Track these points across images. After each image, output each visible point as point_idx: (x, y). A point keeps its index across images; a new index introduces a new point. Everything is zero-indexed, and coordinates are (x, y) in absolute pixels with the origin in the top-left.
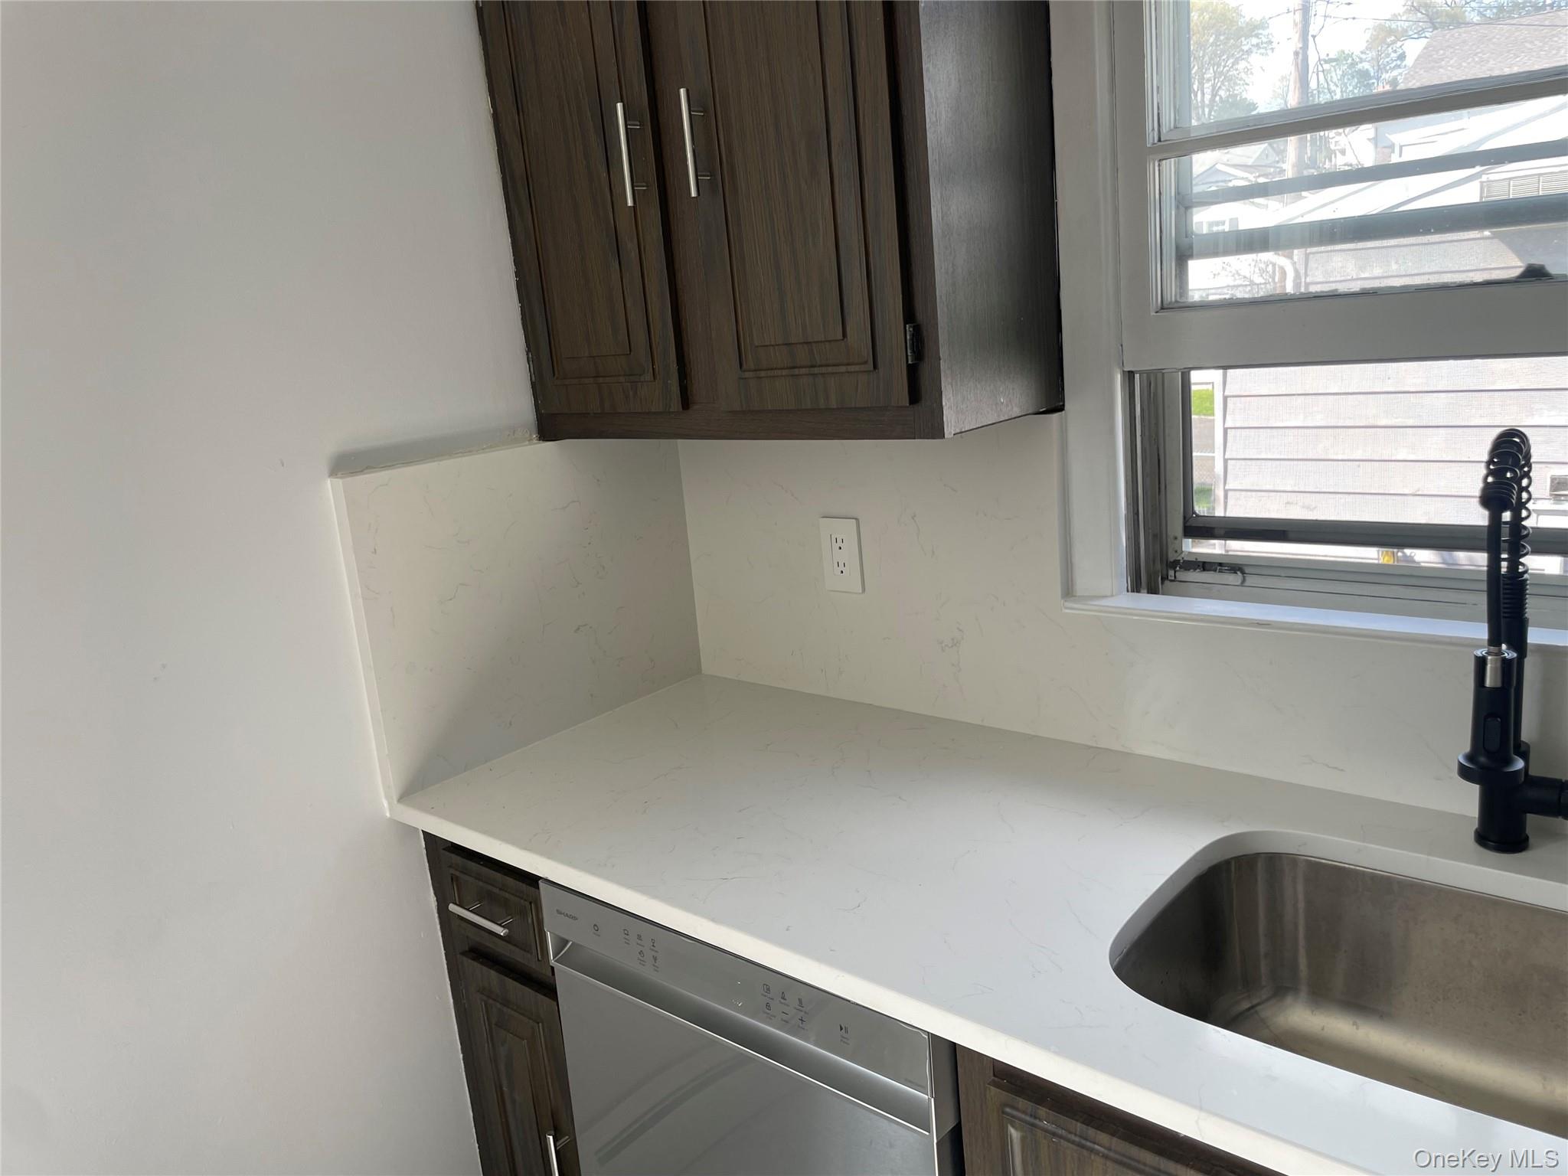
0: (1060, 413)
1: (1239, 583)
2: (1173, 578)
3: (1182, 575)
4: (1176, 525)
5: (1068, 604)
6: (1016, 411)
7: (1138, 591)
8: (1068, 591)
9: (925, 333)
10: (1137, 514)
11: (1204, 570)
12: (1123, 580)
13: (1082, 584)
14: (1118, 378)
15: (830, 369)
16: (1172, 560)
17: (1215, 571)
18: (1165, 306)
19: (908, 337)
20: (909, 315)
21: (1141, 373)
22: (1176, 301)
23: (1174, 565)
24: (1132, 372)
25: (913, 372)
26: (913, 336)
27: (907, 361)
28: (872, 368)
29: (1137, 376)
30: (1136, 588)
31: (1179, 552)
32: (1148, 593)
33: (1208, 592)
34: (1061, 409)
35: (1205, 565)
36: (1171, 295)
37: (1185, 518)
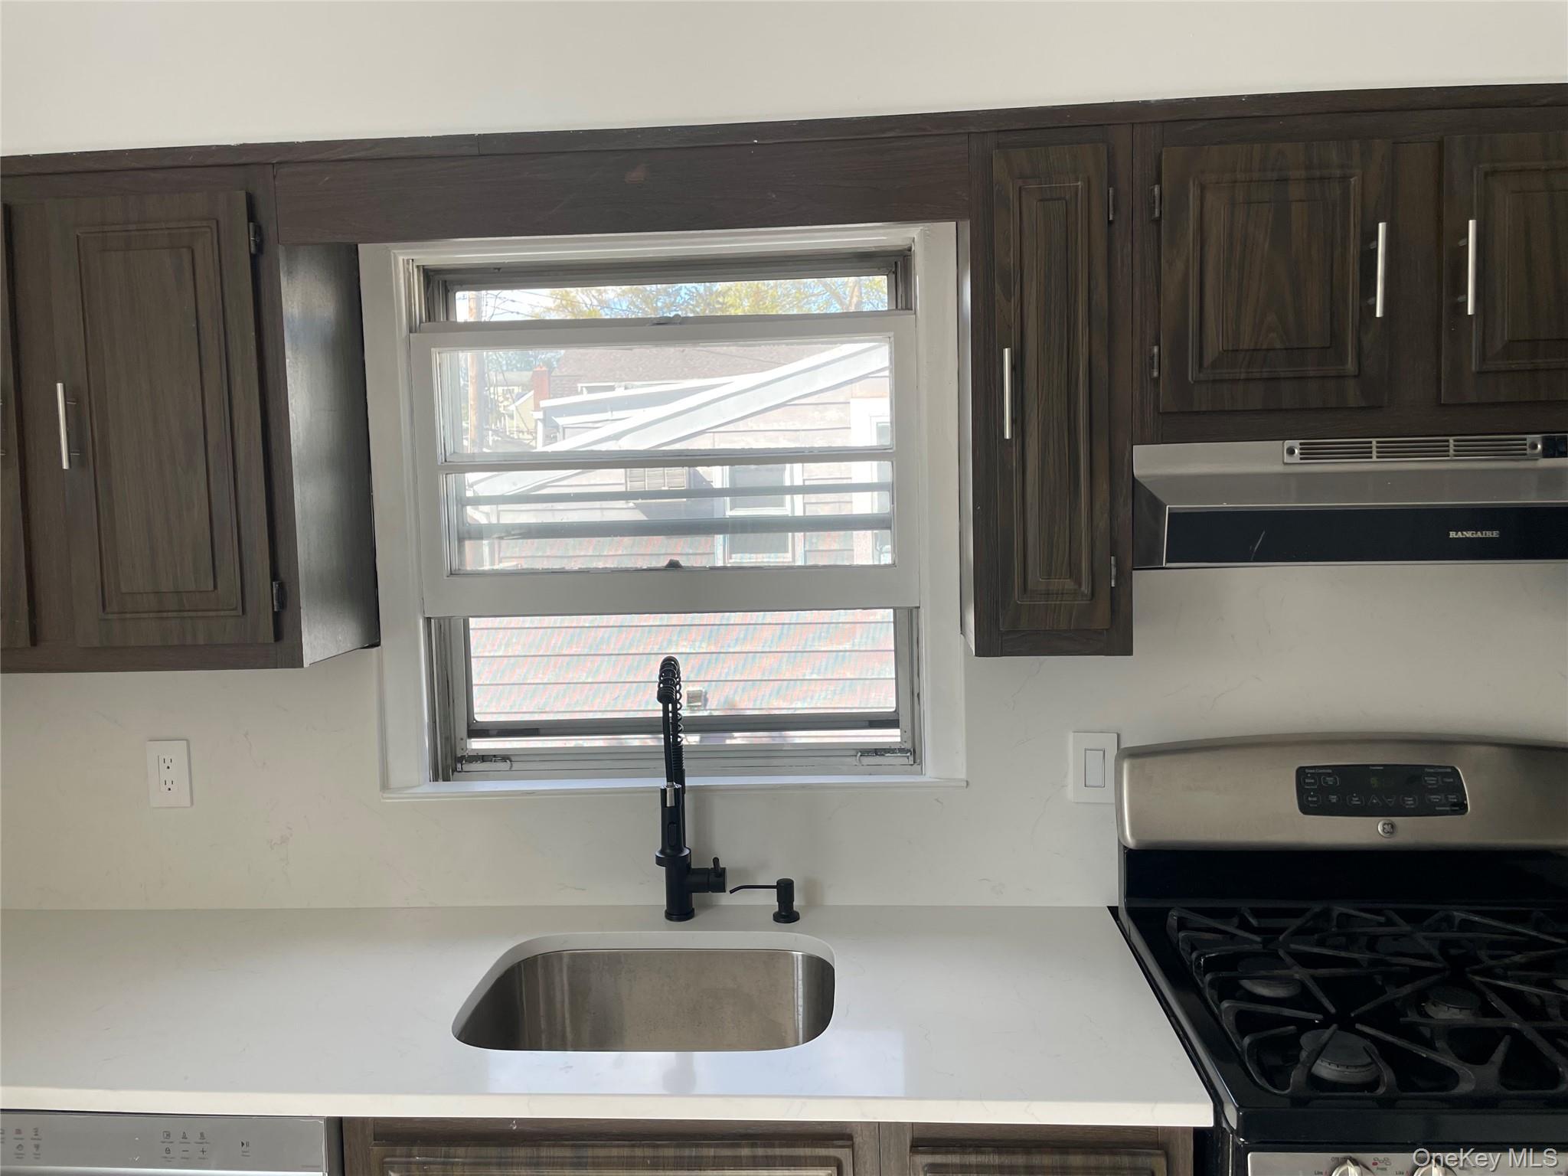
0: (377, 648)
1: (508, 769)
2: (460, 770)
3: (467, 767)
4: (462, 730)
5: (385, 795)
6: (349, 646)
7: (437, 781)
8: (385, 786)
9: (287, 588)
10: (435, 722)
11: (483, 761)
12: (427, 773)
13: (395, 779)
14: (421, 622)
15: (200, 614)
16: (460, 756)
17: (491, 761)
18: (453, 573)
19: (274, 591)
20: (275, 575)
21: (435, 618)
22: (459, 569)
23: (461, 759)
24: (430, 618)
25: (277, 618)
26: (278, 590)
27: (273, 609)
28: (241, 613)
29: (433, 621)
30: (436, 778)
31: (465, 749)
32: (444, 780)
33: (485, 776)
34: (378, 644)
35: (483, 758)
36: (455, 565)
37: (468, 724)
